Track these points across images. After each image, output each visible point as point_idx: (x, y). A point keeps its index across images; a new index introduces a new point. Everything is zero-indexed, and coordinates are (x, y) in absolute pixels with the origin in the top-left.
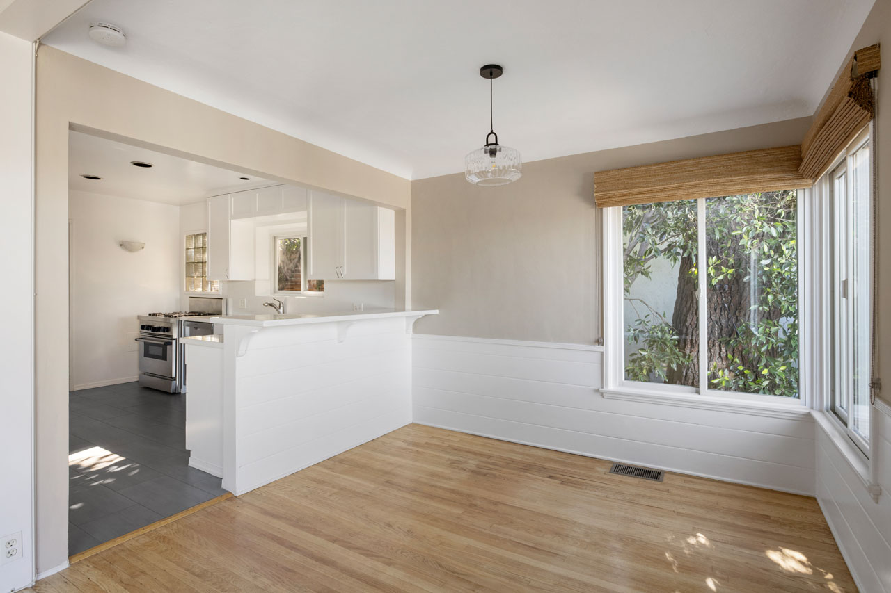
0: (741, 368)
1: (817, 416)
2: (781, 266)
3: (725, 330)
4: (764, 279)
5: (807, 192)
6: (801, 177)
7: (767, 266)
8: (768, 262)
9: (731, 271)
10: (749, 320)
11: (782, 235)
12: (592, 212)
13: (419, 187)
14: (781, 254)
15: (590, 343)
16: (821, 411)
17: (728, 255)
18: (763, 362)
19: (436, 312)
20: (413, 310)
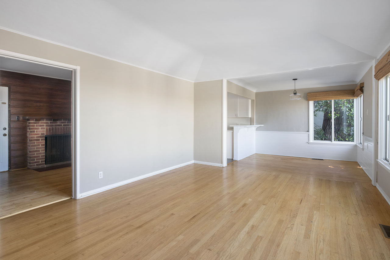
0: (341, 139)
1: (357, 145)
2: (351, 114)
3: (337, 130)
4: (347, 117)
5: (356, 99)
6: (354, 96)
7: (348, 114)
8: (348, 113)
9: (339, 115)
10: (343, 127)
11: (351, 107)
12: (306, 102)
13: (257, 94)
14: (351, 111)
15: (305, 132)
16: (358, 144)
17: (338, 111)
18: (347, 137)
19: (263, 125)
20: (256, 125)
